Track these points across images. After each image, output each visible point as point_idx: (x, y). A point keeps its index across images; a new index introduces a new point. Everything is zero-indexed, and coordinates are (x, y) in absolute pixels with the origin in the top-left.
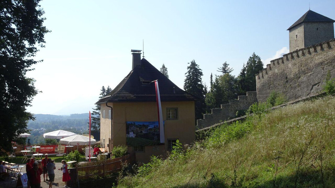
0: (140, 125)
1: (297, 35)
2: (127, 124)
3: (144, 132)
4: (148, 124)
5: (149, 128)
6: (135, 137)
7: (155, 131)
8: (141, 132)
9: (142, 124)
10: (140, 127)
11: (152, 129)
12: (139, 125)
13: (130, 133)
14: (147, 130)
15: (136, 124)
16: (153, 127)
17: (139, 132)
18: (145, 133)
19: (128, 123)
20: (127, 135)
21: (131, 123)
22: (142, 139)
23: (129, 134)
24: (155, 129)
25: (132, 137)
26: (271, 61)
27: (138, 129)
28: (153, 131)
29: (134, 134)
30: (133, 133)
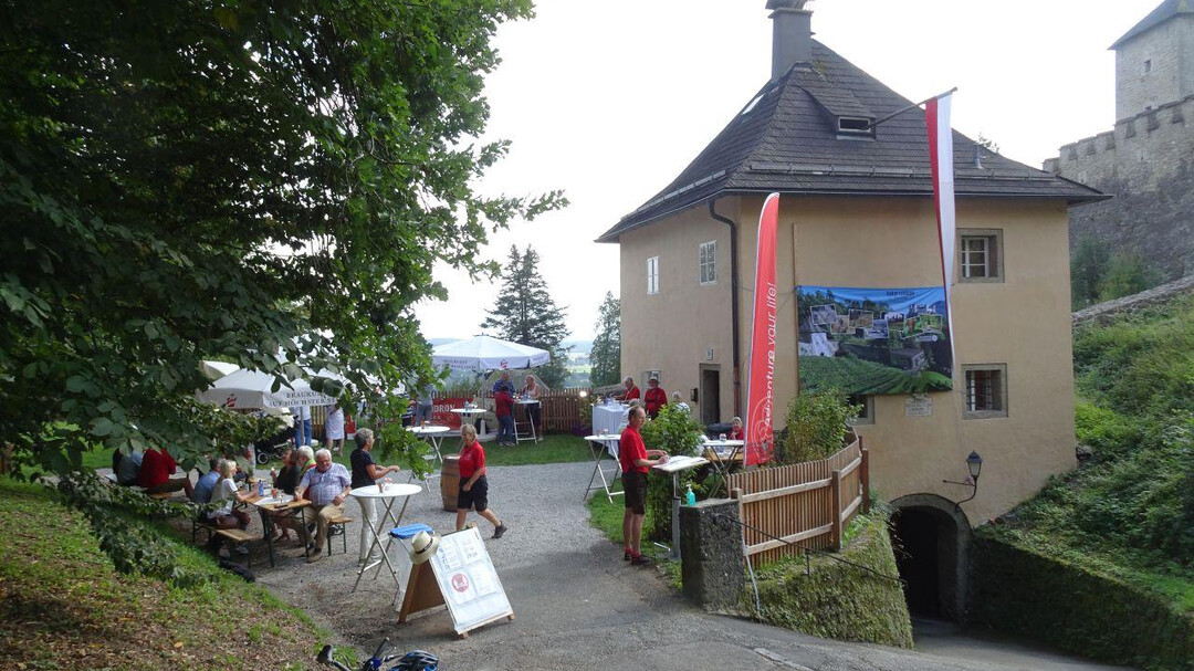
0: (855, 304)
1: (1148, 62)
2: (799, 299)
3: (870, 334)
4: (885, 298)
5: (889, 316)
6: (837, 354)
7: (912, 331)
8: (860, 333)
9: (861, 299)
10: (856, 309)
11: (902, 320)
12: (848, 301)
13: (813, 335)
14: (884, 325)
15: (840, 296)
16: (906, 312)
17: (849, 332)
18: (876, 336)
19: (805, 293)
20: (802, 345)
21: (818, 293)
22: (866, 362)
23: (808, 341)
24: (914, 324)
25: (822, 354)
26: (1062, 149)
27: (846, 319)
28: (906, 329)
29: (830, 343)
30: (824, 335)
